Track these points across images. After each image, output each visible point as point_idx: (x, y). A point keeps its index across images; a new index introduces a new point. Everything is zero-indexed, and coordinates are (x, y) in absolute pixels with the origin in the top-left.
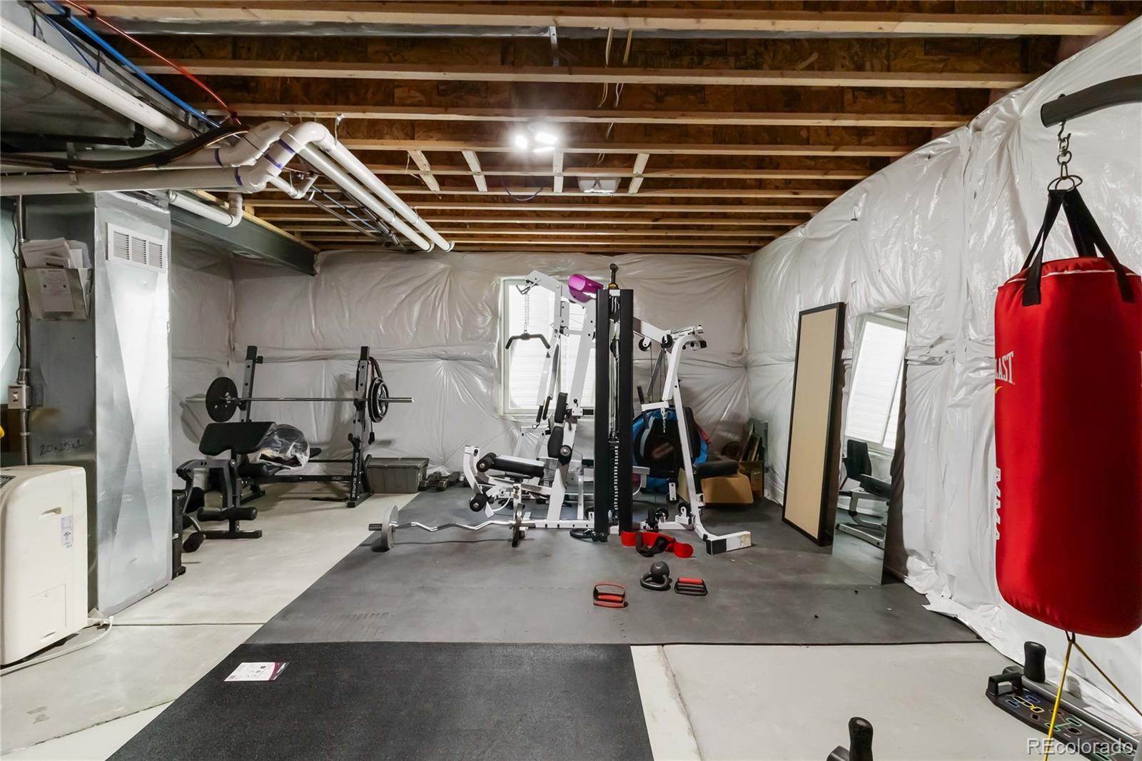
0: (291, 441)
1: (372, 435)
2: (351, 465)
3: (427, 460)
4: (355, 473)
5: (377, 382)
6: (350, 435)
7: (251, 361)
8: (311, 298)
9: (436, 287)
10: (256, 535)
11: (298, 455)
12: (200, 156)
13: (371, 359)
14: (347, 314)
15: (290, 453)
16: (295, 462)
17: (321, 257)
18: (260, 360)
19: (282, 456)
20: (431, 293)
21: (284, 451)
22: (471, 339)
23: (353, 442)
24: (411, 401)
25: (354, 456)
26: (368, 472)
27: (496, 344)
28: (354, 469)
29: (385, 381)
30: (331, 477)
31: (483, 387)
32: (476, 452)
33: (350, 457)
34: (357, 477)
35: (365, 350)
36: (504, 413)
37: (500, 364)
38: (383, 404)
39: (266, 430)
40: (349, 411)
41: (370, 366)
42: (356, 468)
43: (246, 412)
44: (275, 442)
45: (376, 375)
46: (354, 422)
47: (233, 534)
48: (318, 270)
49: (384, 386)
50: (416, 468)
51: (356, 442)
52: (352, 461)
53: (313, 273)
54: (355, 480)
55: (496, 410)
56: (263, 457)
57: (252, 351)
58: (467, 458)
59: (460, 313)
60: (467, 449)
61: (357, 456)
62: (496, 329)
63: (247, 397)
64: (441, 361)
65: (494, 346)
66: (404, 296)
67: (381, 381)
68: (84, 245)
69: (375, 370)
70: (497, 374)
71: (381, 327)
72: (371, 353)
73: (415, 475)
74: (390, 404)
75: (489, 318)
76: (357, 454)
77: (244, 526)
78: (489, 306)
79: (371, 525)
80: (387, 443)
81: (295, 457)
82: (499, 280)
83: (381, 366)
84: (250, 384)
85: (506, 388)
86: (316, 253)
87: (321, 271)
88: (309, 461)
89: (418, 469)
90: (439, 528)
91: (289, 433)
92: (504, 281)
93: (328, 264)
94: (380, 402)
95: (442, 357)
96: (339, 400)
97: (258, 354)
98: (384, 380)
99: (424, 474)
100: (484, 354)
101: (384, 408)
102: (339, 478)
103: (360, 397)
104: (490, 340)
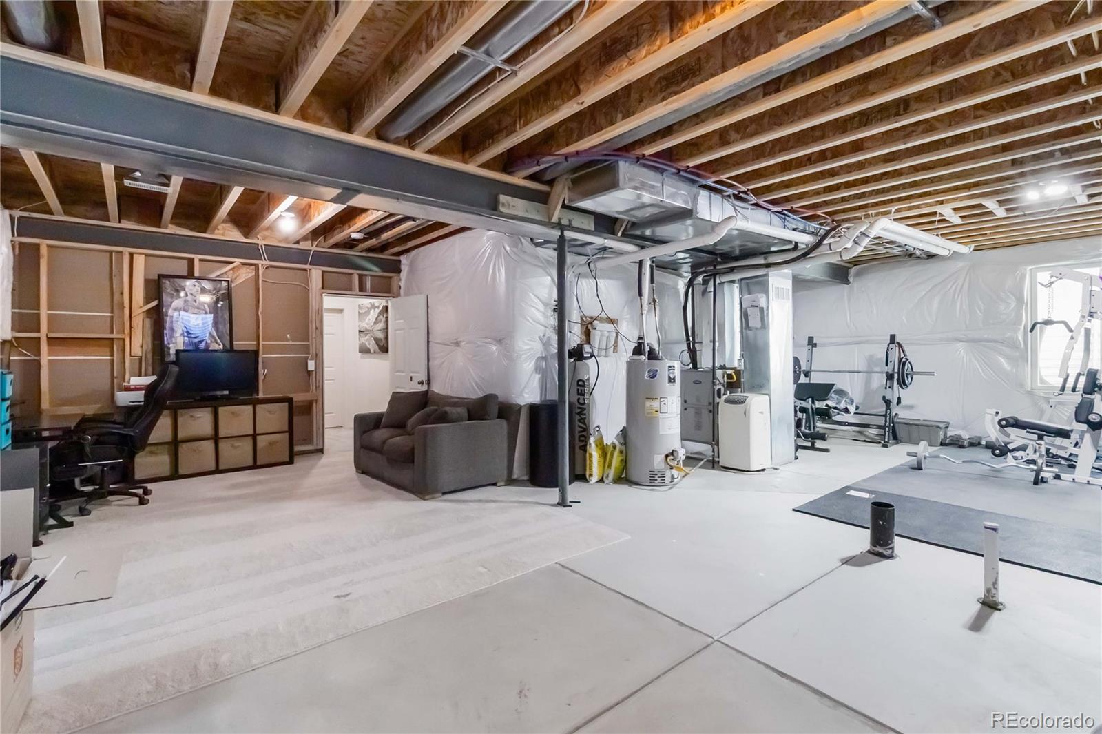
0: (843, 397)
1: (899, 399)
2: (884, 418)
3: (949, 423)
4: (888, 424)
5: (904, 360)
6: (884, 397)
7: (811, 346)
8: (846, 302)
9: (955, 282)
10: (826, 450)
11: (848, 407)
12: (821, 249)
13: (898, 343)
14: (875, 311)
15: (842, 406)
16: (846, 411)
17: (853, 271)
18: (815, 345)
19: (837, 406)
20: (951, 287)
21: (839, 403)
22: (993, 324)
23: (885, 402)
24: (934, 375)
25: (886, 412)
26: (896, 426)
27: (1022, 328)
28: (886, 421)
29: (910, 360)
30: (869, 425)
31: (1006, 365)
32: (997, 413)
33: (884, 413)
34: (889, 427)
35: (893, 337)
36: (1032, 389)
37: (1026, 344)
38: (909, 376)
39: (832, 388)
40: (879, 380)
41: (897, 348)
42: (888, 421)
43: (808, 378)
44: (832, 398)
45: (902, 355)
46: (886, 388)
47: (813, 448)
48: (851, 279)
49: (910, 363)
50: (938, 427)
51: (888, 403)
52: (885, 416)
53: (847, 282)
54: (887, 429)
55: (1022, 386)
56: (827, 405)
57: (811, 339)
58: (988, 418)
59: (980, 303)
60: (988, 411)
61: (888, 413)
62: (1022, 314)
63: (808, 369)
64: (961, 344)
65: (1019, 329)
66: (924, 293)
67: (907, 359)
68: (764, 295)
69: (901, 351)
70: (1025, 355)
71: (904, 318)
72: (897, 339)
73: (937, 433)
74: (914, 376)
75: (1013, 305)
76: (888, 411)
77: (819, 444)
78: (1012, 294)
79: (908, 452)
80: (910, 407)
81: (846, 408)
82: (1025, 269)
83: (905, 347)
84: (810, 361)
85: (1034, 365)
86: (850, 268)
87: (853, 281)
88: (855, 413)
89: (940, 428)
90: (964, 462)
91: (841, 393)
92: (1031, 269)
93: (858, 274)
94: (907, 374)
95: (964, 340)
96: (869, 372)
97: (814, 342)
98: (908, 358)
99: (945, 434)
100: (1007, 336)
101: (910, 379)
102: (875, 427)
103: (890, 372)
104: (1015, 324)
